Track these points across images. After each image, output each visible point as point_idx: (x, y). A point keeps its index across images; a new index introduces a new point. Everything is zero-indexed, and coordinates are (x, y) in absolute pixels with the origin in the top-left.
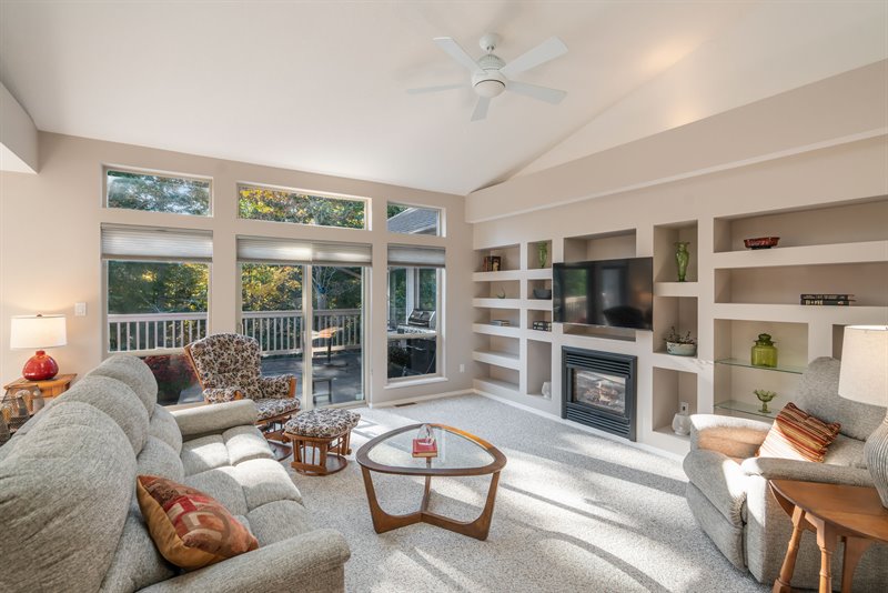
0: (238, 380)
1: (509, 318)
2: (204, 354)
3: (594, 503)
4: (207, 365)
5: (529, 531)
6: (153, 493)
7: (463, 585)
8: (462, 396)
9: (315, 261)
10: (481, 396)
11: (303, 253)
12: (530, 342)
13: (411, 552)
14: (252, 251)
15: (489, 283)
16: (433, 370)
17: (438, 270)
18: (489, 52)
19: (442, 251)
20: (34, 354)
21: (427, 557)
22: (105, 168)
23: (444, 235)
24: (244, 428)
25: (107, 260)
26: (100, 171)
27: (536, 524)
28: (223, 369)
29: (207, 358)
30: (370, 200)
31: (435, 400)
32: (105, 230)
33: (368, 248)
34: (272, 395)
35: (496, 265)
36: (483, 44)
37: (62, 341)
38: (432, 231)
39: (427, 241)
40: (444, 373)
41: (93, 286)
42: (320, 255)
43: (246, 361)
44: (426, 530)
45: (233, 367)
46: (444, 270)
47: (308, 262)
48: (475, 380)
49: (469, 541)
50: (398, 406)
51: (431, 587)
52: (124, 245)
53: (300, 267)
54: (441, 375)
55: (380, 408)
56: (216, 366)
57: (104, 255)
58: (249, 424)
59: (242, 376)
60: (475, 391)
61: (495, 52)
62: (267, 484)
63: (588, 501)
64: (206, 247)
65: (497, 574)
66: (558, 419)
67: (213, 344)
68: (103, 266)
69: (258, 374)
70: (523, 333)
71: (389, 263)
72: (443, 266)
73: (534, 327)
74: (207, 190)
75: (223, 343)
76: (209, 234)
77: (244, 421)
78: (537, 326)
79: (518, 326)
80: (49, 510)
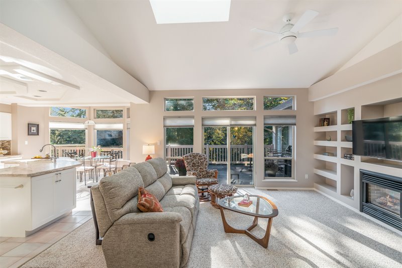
0: (199, 170)
1: (332, 152)
2: (187, 159)
3: (341, 254)
4: (188, 163)
5: (291, 252)
6: (140, 192)
7: (244, 259)
8: (305, 191)
9: (231, 125)
10: (317, 192)
11: (226, 122)
12: (342, 165)
13: (233, 242)
14: (208, 123)
15: (325, 132)
16: (290, 176)
17: (293, 126)
18: (288, 23)
19: (294, 117)
20: (147, 156)
21: (237, 245)
22: (165, 99)
23: (296, 109)
24: (191, 185)
25: (166, 128)
26: (163, 99)
27: (297, 252)
28: (194, 165)
29: (188, 161)
30: (255, 96)
31: (289, 190)
32: (165, 119)
33: (255, 118)
34: (209, 177)
35: (326, 123)
36: (285, 20)
37: (153, 152)
38: (290, 108)
39: (288, 112)
40: (295, 178)
41: (161, 136)
42: (233, 123)
43: (202, 163)
44: (244, 237)
45: (197, 165)
46: (295, 127)
47: (228, 126)
48: (315, 184)
49: (259, 246)
50: (268, 190)
51: (231, 255)
52: (169, 123)
53: (225, 128)
54: (294, 179)
55: (259, 189)
56: (191, 163)
57: (164, 126)
58: (193, 184)
59: (200, 168)
60: (314, 189)
61: (291, 22)
62: (183, 202)
63: (338, 252)
64: (192, 122)
65: (261, 261)
66: (357, 211)
67: (191, 156)
68: (165, 129)
69: (206, 168)
70: (338, 161)
71: (265, 124)
72: (295, 124)
73: (345, 157)
74: (193, 101)
75: (195, 156)
76: (192, 117)
77: (191, 183)
78: (346, 157)
79: (336, 156)
80: (112, 186)
